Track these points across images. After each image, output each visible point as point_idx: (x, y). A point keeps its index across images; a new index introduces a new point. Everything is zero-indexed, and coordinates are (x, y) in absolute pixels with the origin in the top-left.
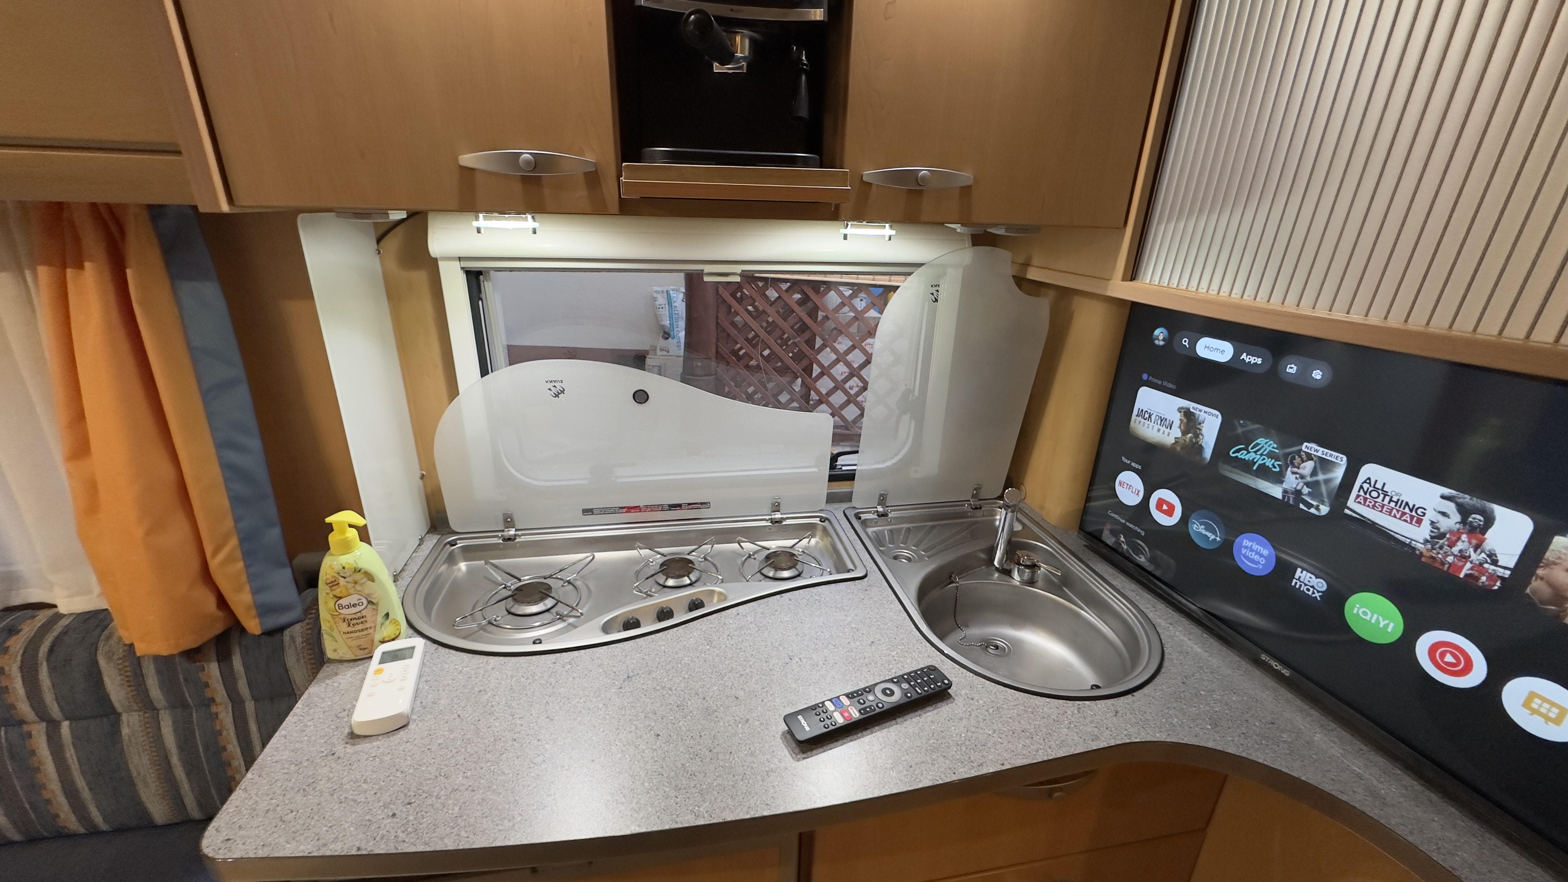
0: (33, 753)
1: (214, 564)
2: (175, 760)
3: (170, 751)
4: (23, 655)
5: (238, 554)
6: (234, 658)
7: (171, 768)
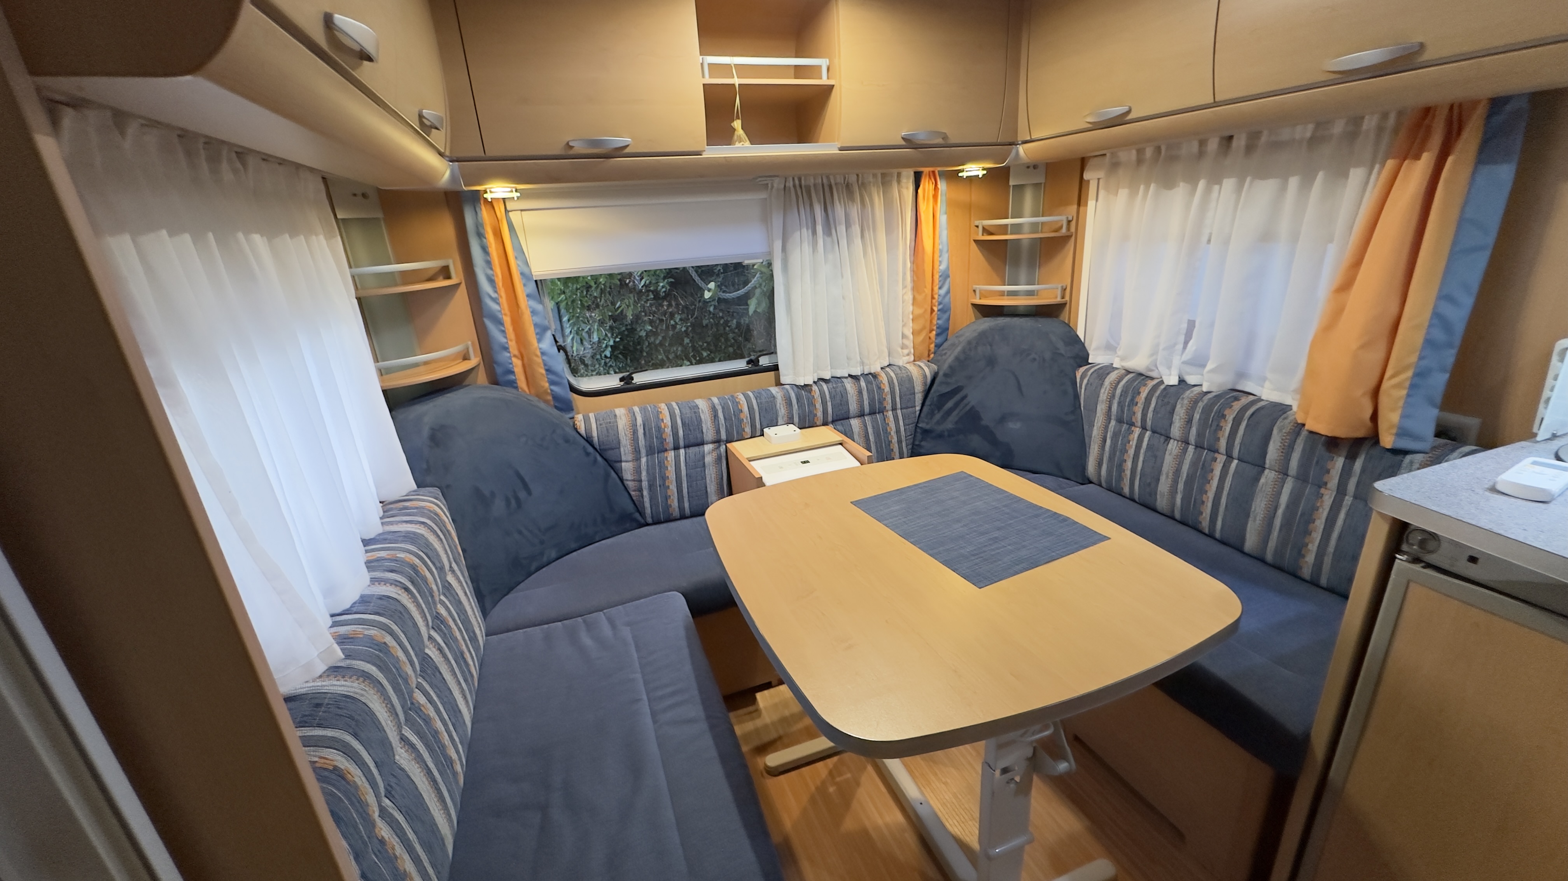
0: (1212, 471)
1: (1385, 385)
2: (1280, 512)
3: (1280, 505)
4: (1238, 412)
5: (1407, 384)
6: (1358, 460)
7: (1274, 517)
